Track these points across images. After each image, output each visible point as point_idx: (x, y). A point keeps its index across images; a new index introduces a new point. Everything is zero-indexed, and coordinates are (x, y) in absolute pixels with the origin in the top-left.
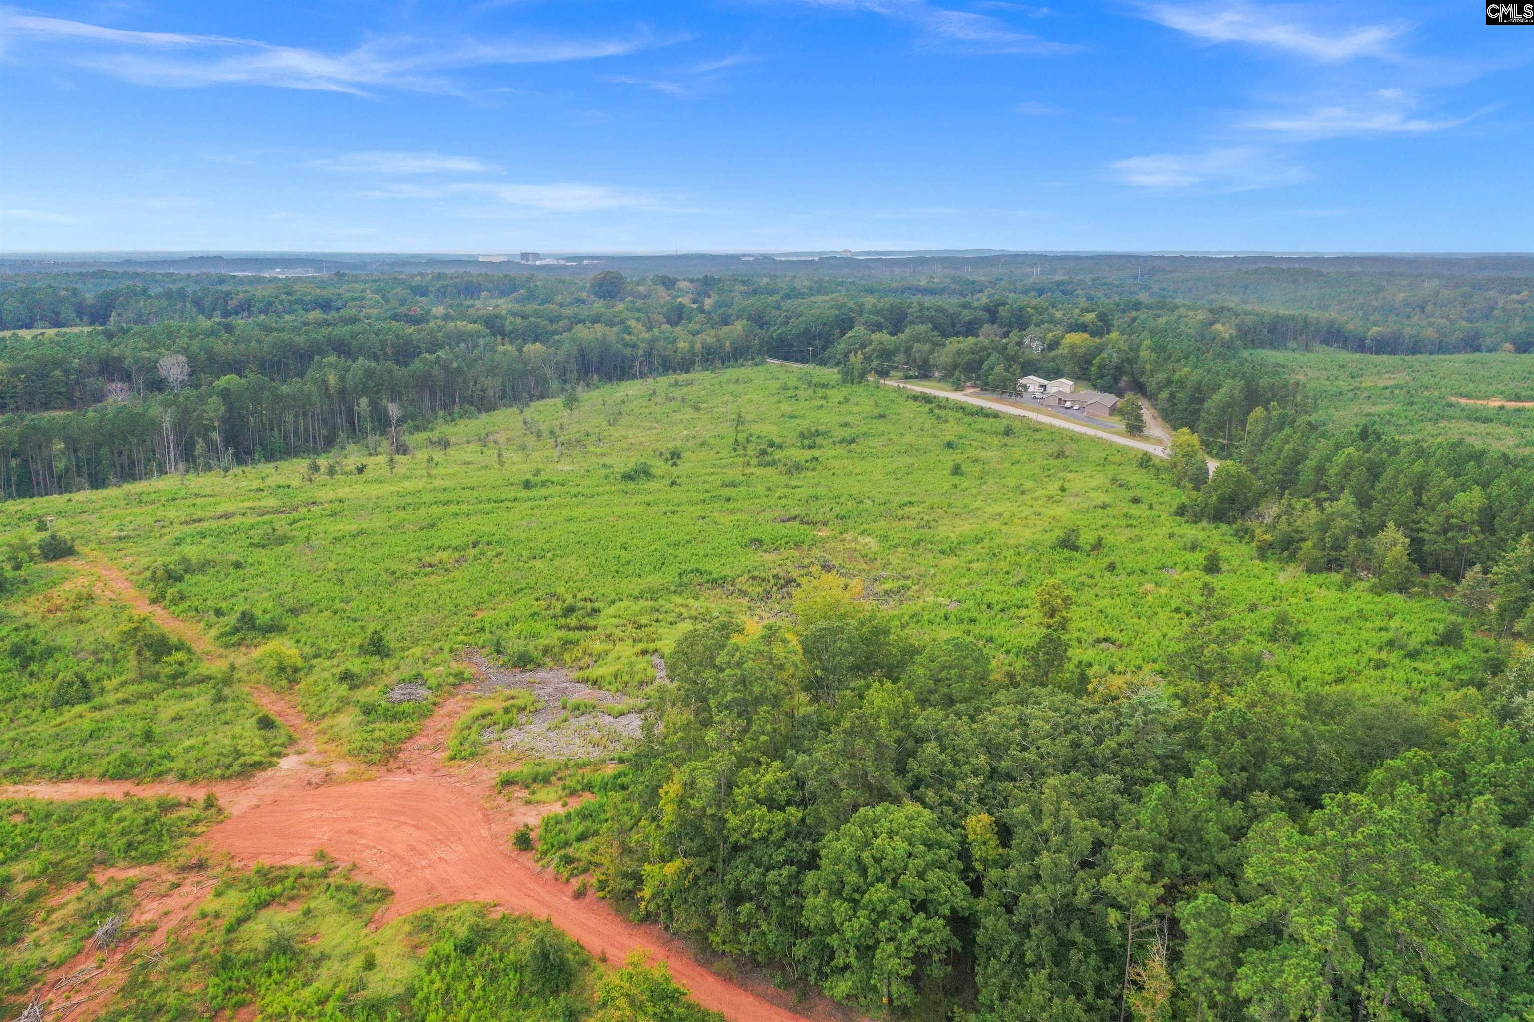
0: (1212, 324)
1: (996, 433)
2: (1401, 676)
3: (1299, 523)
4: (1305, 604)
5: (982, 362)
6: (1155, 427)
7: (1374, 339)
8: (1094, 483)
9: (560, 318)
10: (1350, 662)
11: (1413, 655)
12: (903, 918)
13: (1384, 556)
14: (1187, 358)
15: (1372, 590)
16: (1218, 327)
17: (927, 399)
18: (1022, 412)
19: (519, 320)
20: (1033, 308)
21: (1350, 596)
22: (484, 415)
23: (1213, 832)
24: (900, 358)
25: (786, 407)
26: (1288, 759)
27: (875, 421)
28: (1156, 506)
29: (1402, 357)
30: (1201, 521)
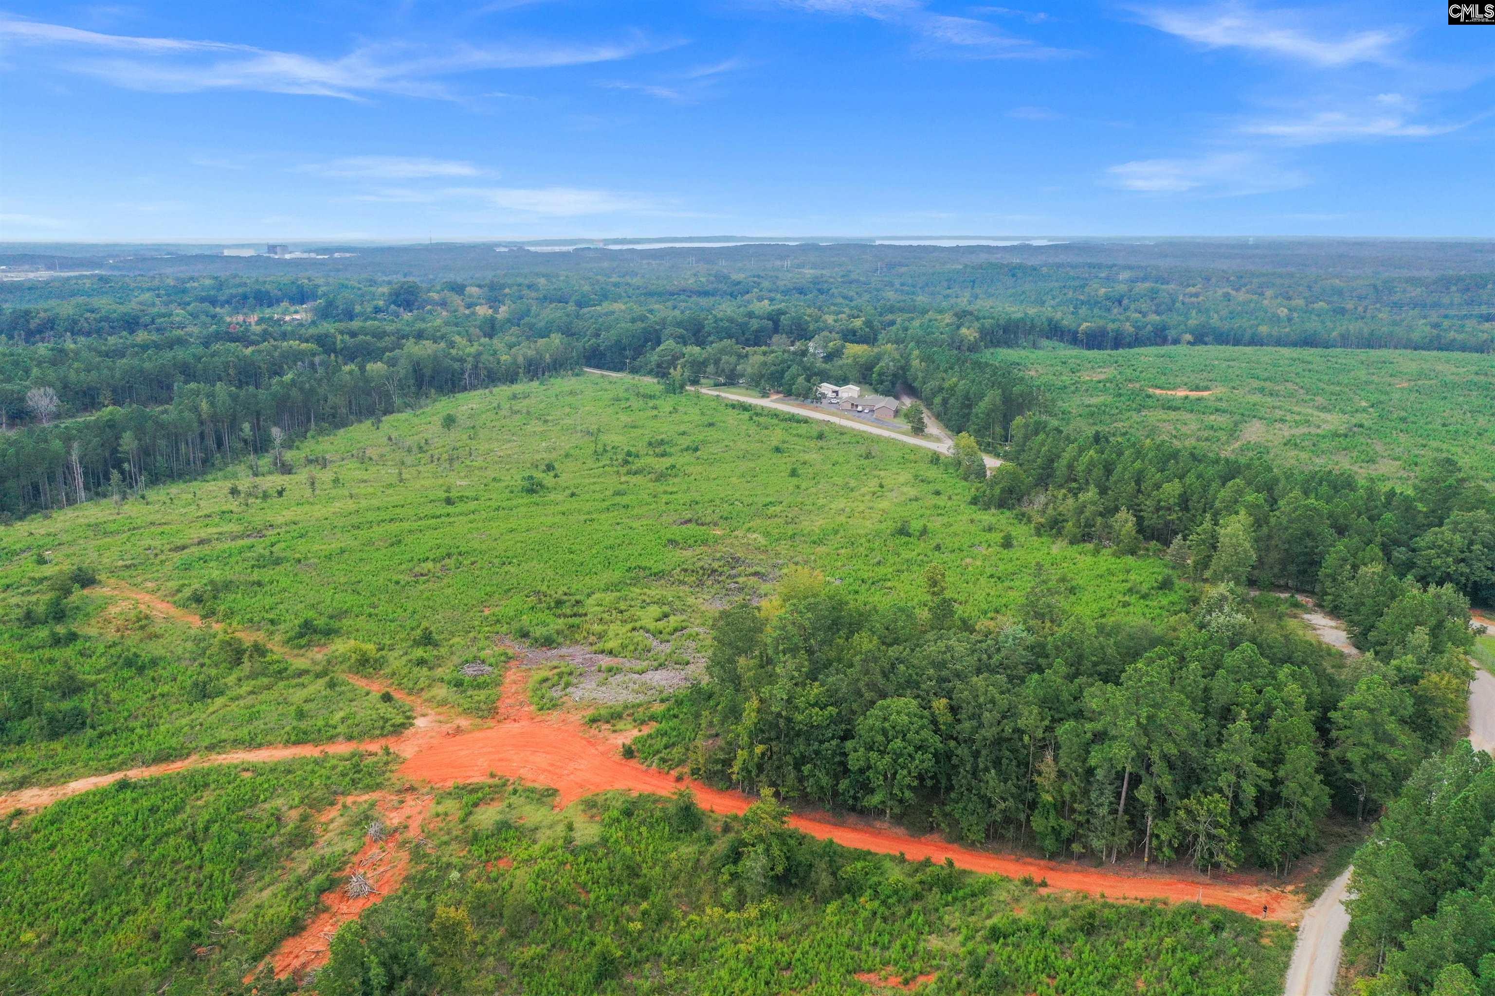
0: (958, 327)
1: (810, 438)
2: (1139, 610)
3: (1061, 509)
4: (1073, 567)
5: (783, 372)
6: (933, 428)
7: (1085, 333)
8: (902, 479)
9: (385, 334)
10: (1108, 604)
11: (1144, 597)
12: (910, 755)
13: (1120, 531)
14: (952, 368)
15: (1114, 554)
16: (964, 331)
17: (745, 408)
18: (827, 418)
19: (347, 337)
20: (809, 316)
21: (1101, 559)
22: (342, 431)
23: (1065, 696)
24: (711, 369)
25: (624, 418)
26: (1094, 659)
27: (707, 429)
28: (954, 497)
29: (1109, 352)
30: (989, 508)
